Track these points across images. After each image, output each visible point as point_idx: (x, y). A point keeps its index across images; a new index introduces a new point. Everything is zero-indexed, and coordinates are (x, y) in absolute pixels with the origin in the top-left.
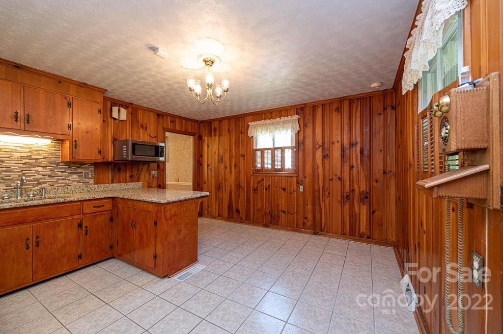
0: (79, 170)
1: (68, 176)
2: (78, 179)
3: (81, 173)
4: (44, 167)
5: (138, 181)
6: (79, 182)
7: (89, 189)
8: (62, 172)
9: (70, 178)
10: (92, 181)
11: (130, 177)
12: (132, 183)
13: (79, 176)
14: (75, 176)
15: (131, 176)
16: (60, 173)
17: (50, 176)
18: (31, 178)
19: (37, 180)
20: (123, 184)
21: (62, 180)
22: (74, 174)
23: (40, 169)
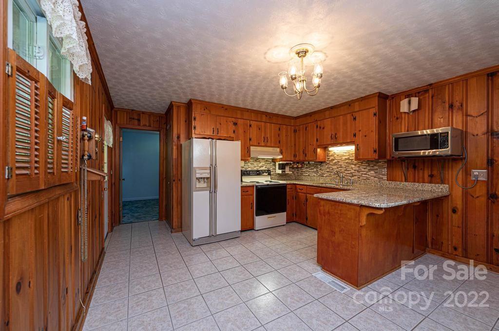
0: (376, 167)
1: (367, 172)
2: (375, 175)
3: (377, 169)
4: (355, 165)
5: (443, 182)
6: (375, 177)
7: (382, 184)
8: (364, 168)
9: (369, 173)
10: (385, 178)
11: (429, 176)
12: (430, 185)
13: (376, 173)
14: (372, 172)
15: (431, 176)
16: (363, 169)
17: (358, 171)
18: (349, 172)
19: (351, 173)
20: (417, 184)
21: (365, 174)
22: (372, 170)
23: (353, 166)
